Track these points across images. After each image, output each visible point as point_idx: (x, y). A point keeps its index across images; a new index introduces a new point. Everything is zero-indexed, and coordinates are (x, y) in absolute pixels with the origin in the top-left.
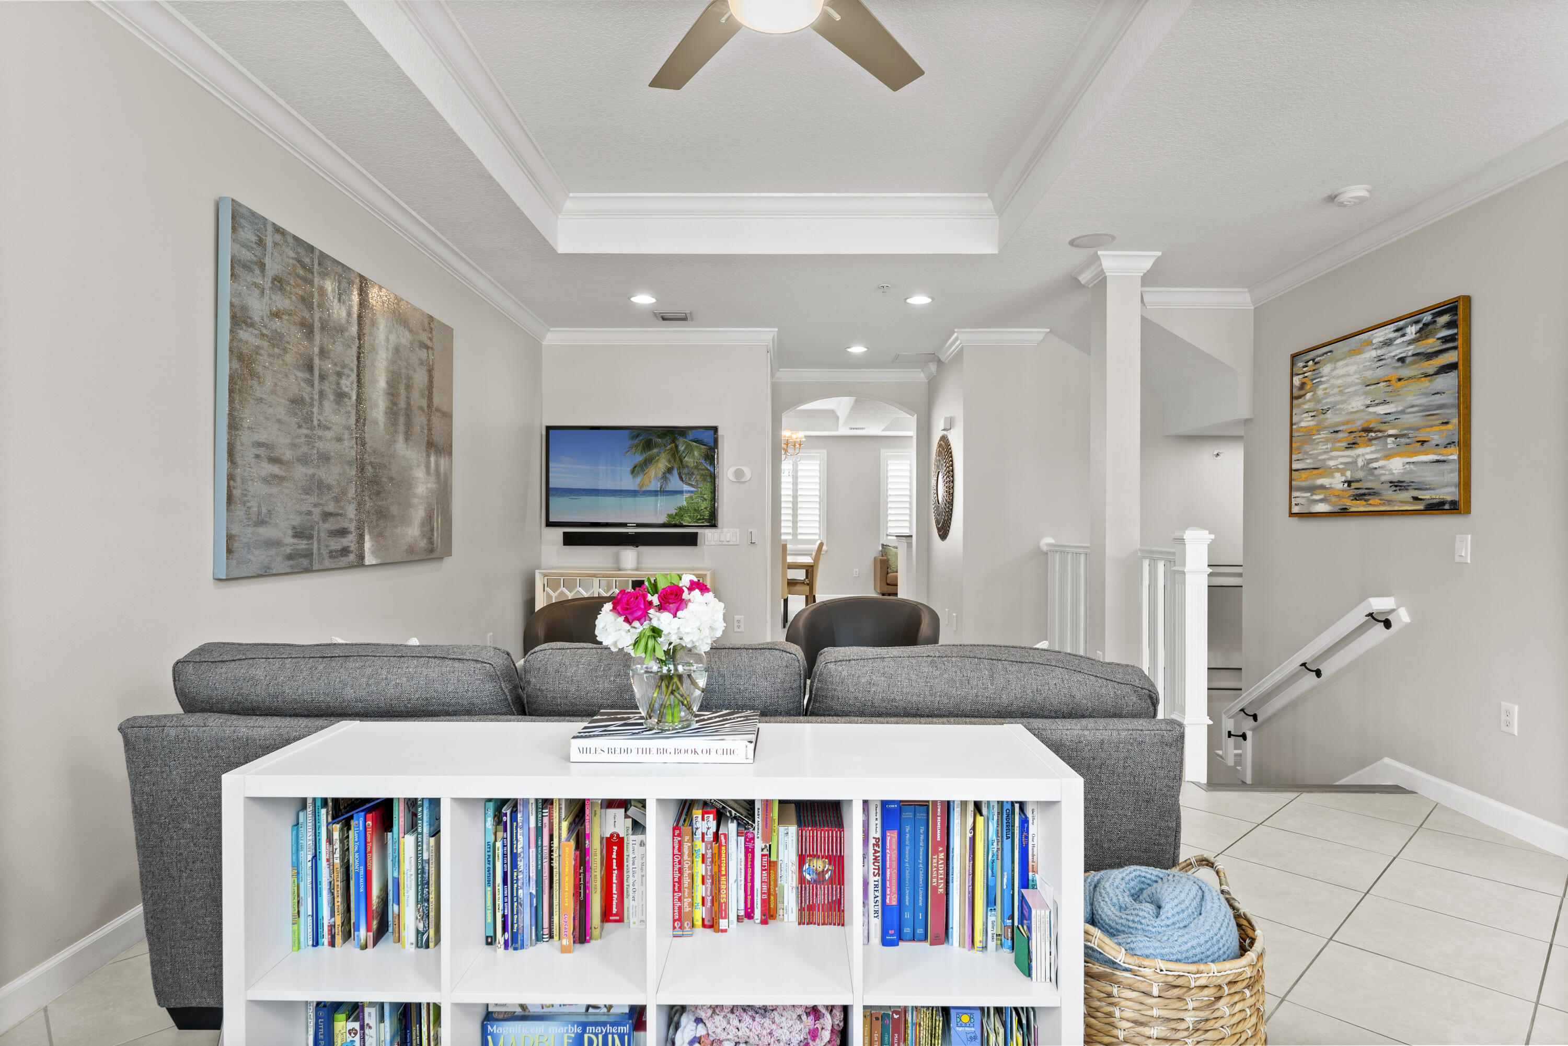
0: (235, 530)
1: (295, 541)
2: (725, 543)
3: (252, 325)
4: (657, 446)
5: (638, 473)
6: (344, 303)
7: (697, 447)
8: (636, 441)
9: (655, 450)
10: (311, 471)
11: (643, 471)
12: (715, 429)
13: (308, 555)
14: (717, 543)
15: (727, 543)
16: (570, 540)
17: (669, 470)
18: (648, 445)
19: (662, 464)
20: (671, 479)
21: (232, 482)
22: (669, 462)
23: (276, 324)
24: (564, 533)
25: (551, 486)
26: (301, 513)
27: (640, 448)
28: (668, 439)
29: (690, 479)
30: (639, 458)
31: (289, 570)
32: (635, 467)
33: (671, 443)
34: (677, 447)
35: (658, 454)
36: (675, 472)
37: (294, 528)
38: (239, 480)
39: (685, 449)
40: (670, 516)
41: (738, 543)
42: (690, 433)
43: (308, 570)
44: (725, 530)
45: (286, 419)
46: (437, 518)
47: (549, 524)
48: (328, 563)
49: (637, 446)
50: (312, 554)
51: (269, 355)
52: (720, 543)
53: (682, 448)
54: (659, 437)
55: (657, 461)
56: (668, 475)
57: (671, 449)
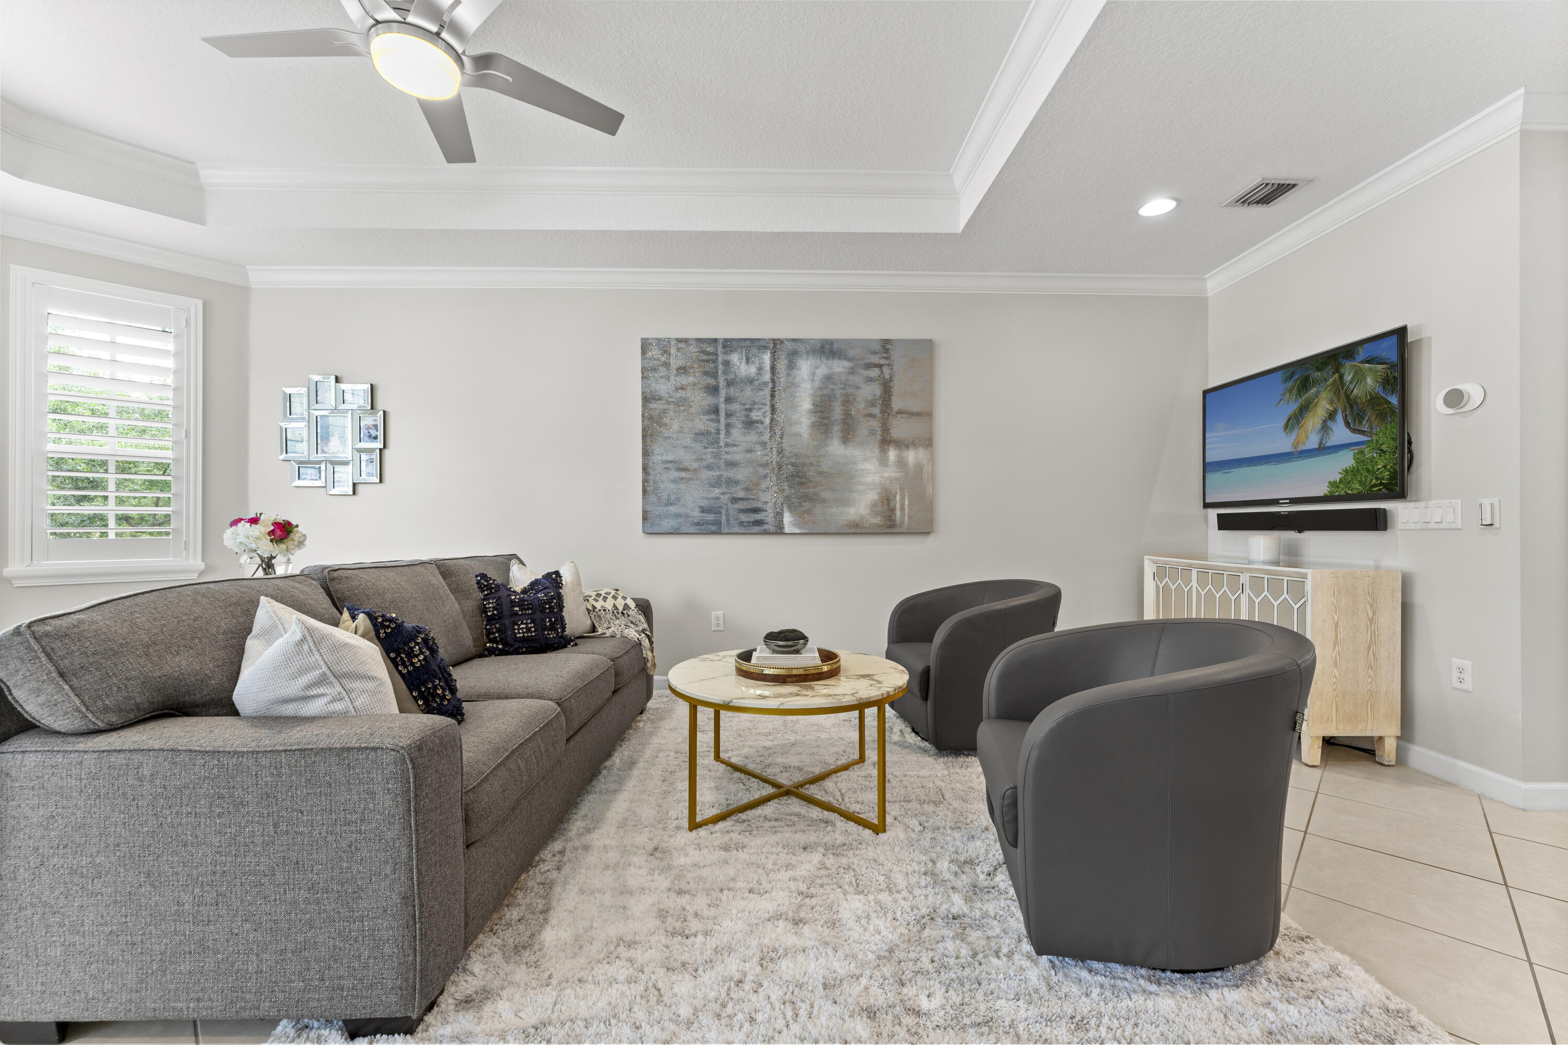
0: (649, 508)
1: (702, 515)
2: (1432, 526)
3: (660, 399)
4: (1316, 382)
5: (1293, 427)
6: (753, 363)
7: (1370, 369)
8: (1290, 384)
9: (1313, 390)
10: (717, 473)
11: (1298, 423)
12: (1401, 332)
13: (718, 523)
14: (1418, 526)
15: (1436, 526)
16: (1226, 523)
17: (1331, 416)
18: (1305, 385)
19: (1323, 406)
20: (1334, 428)
21: (646, 484)
22: (1331, 402)
23: (681, 393)
24: (1218, 515)
25: (1207, 461)
26: (707, 499)
27: (1295, 391)
28: (1329, 369)
29: (1360, 423)
30: (1293, 406)
31: (698, 532)
32: (1289, 420)
33: (1334, 373)
34: (1341, 377)
35: (1317, 395)
36: (1340, 418)
37: (701, 507)
38: (651, 483)
39: (1353, 378)
40: (1332, 484)
41: (1460, 527)
42: (1360, 349)
43: (718, 533)
44: (1433, 503)
45: (693, 445)
46: (902, 499)
47: (1207, 505)
48: (737, 529)
49: (1290, 391)
50: (721, 523)
51: (675, 412)
52: (1424, 526)
53: (1348, 377)
54: (1319, 369)
55: (1316, 406)
56: (1329, 423)
57: (1335, 381)
